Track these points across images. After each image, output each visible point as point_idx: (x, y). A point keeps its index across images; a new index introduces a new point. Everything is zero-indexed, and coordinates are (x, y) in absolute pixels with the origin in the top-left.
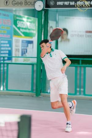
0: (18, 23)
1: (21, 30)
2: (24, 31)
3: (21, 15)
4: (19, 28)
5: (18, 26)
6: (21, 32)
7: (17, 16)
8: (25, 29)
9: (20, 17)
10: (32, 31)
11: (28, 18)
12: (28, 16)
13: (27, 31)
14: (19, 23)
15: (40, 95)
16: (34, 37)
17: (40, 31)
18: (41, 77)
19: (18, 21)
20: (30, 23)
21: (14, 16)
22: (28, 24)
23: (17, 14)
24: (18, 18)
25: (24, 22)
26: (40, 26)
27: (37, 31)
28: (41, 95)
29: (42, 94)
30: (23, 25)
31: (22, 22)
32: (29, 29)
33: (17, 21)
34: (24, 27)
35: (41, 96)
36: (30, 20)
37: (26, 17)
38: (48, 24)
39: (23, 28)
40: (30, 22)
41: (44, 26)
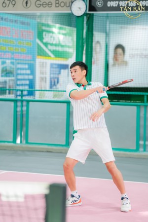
0: (44, 36)
1: (50, 47)
2: (54, 48)
3: (50, 23)
4: (46, 44)
5: (44, 41)
6: (50, 50)
7: (43, 25)
8: (56, 45)
9: (48, 26)
10: (67, 50)
11: (60, 28)
12: (61, 24)
13: (59, 49)
14: (45, 35)
16: (70, 59)
17: (80, 49)
19: (44, 33)
20: (64, 36)
21: (38, 25)
22: (61, 37)
23: (43, 21)
24: (44, 28)
25: (54, 35)
26: (81, 41)
27: (75, 48)
30: (52, 39)
31: (51, 34)
32: (62, 46)
33: (42, 33)
34: (54, 43)
36: (64, 32)
37: (58, 26)
38: (94, 38)
39: (52, 45)
40: (63, 34)
41: (86, 41)
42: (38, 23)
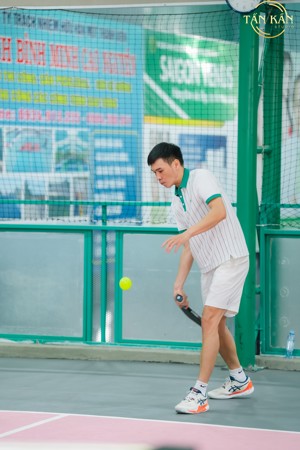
0: (163, 67)
1: (177, 94)
2: (187, 95)
3: (177, 32)
4: (167, 87)
5: (164, 78)
6: (175, 100)
8: (193, 88)
9: (173, 39)
10: (223, 99)
11: (204, 45)
13: (203, 97)
14: (166, 64)
15: (254, 362)
16: (227, 123)
17: (250, 97)
18: (257, 286)
19: (163, 58)
20: (215, 65)
21: (147, 40)
22: (206, 68)
24: (162, 45)
25: (188, 61)
28: (259, 363)
29: (261, 357)
30: (183, 72)
31: (180, 61)
32: (208, 90)
33: (159, 59)
34: (189, 81)
35: (256, 367)
36: (213, 53)
37: (197, 38)
39: (182, 87)
40: (212, 60)
41: (266, 76)
42: (148, 33)
